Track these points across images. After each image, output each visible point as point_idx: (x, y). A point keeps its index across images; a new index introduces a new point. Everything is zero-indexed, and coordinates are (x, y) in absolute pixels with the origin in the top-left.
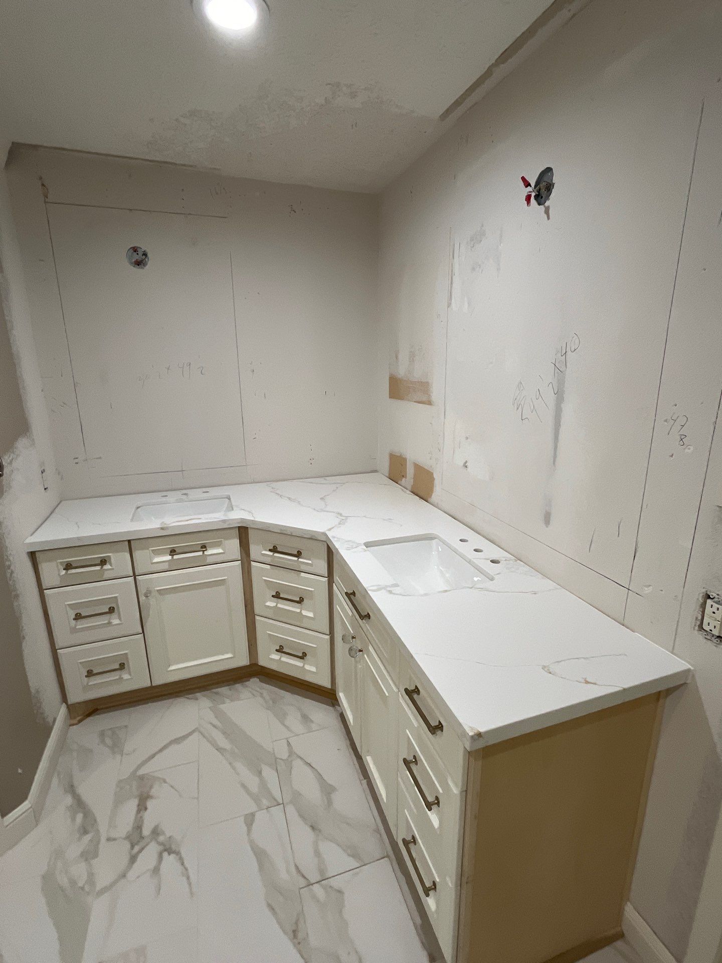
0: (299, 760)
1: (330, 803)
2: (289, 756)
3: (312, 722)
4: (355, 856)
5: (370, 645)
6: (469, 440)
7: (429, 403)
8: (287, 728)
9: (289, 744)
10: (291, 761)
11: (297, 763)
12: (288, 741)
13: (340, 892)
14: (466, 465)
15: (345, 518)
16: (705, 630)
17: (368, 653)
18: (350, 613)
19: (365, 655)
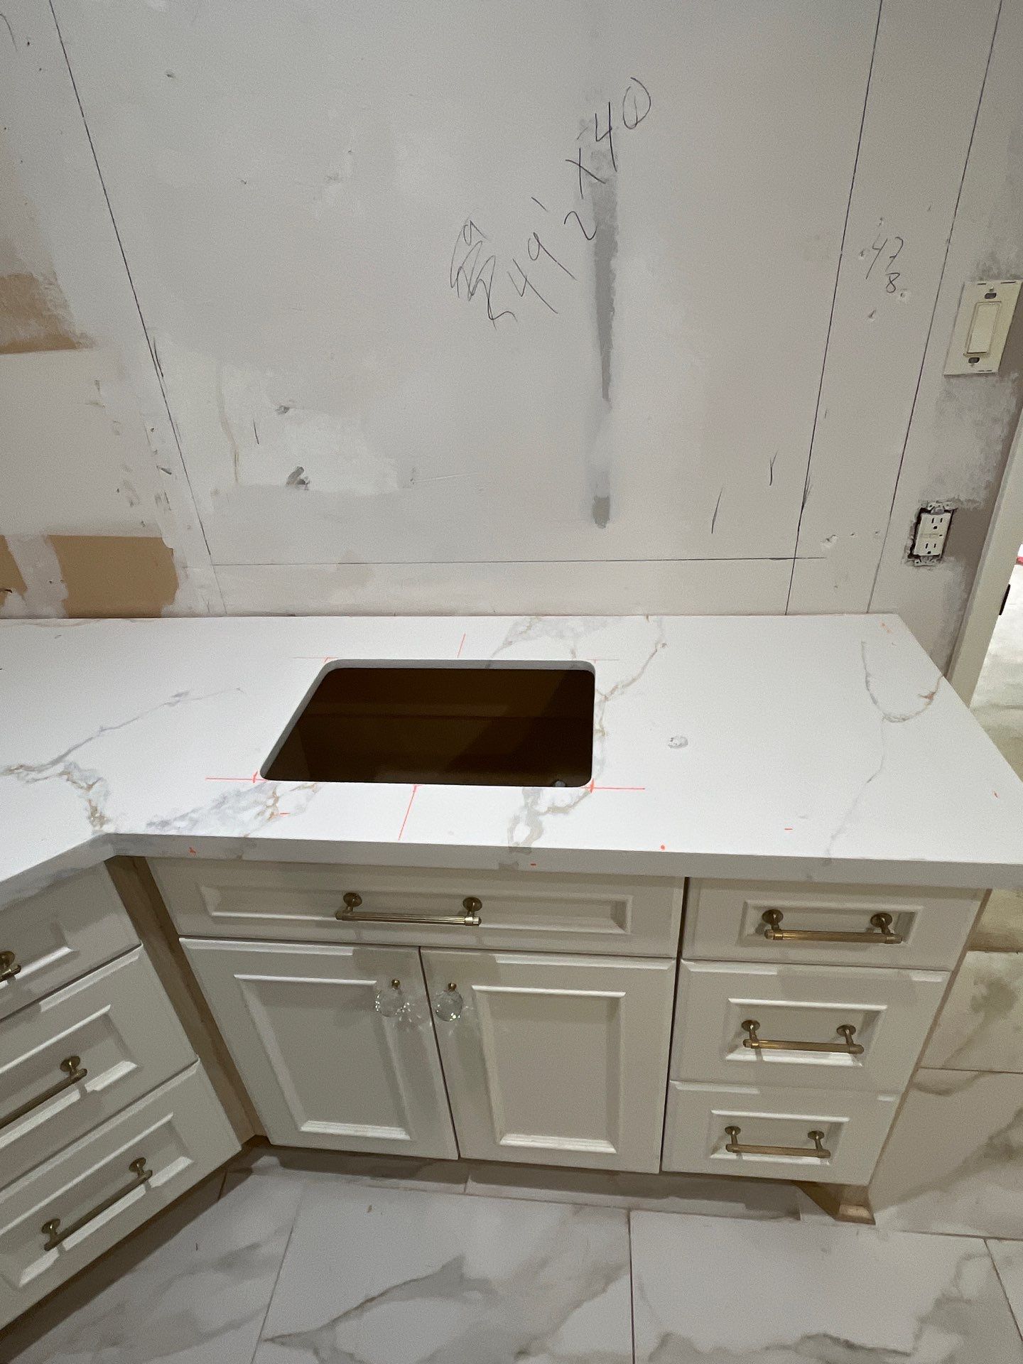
0: (342, 1327)
1: (483, 1286)
2: (316, 1352)
3: (254, 1247)
4: (608, 1276)
5: (497, 955)
6: (291, 412)
7: (62, 341)
8: (233, 1326)
9: (280, 1340)
10: (335, 1350)
11: (347, 1337)
12: (272, 1340)
13: (665, 1340)
14: (302, 476)
15: (60, 768)
16: (918, 557)
17: (494, 975)
18: (348, 951)
19: (477, 987)
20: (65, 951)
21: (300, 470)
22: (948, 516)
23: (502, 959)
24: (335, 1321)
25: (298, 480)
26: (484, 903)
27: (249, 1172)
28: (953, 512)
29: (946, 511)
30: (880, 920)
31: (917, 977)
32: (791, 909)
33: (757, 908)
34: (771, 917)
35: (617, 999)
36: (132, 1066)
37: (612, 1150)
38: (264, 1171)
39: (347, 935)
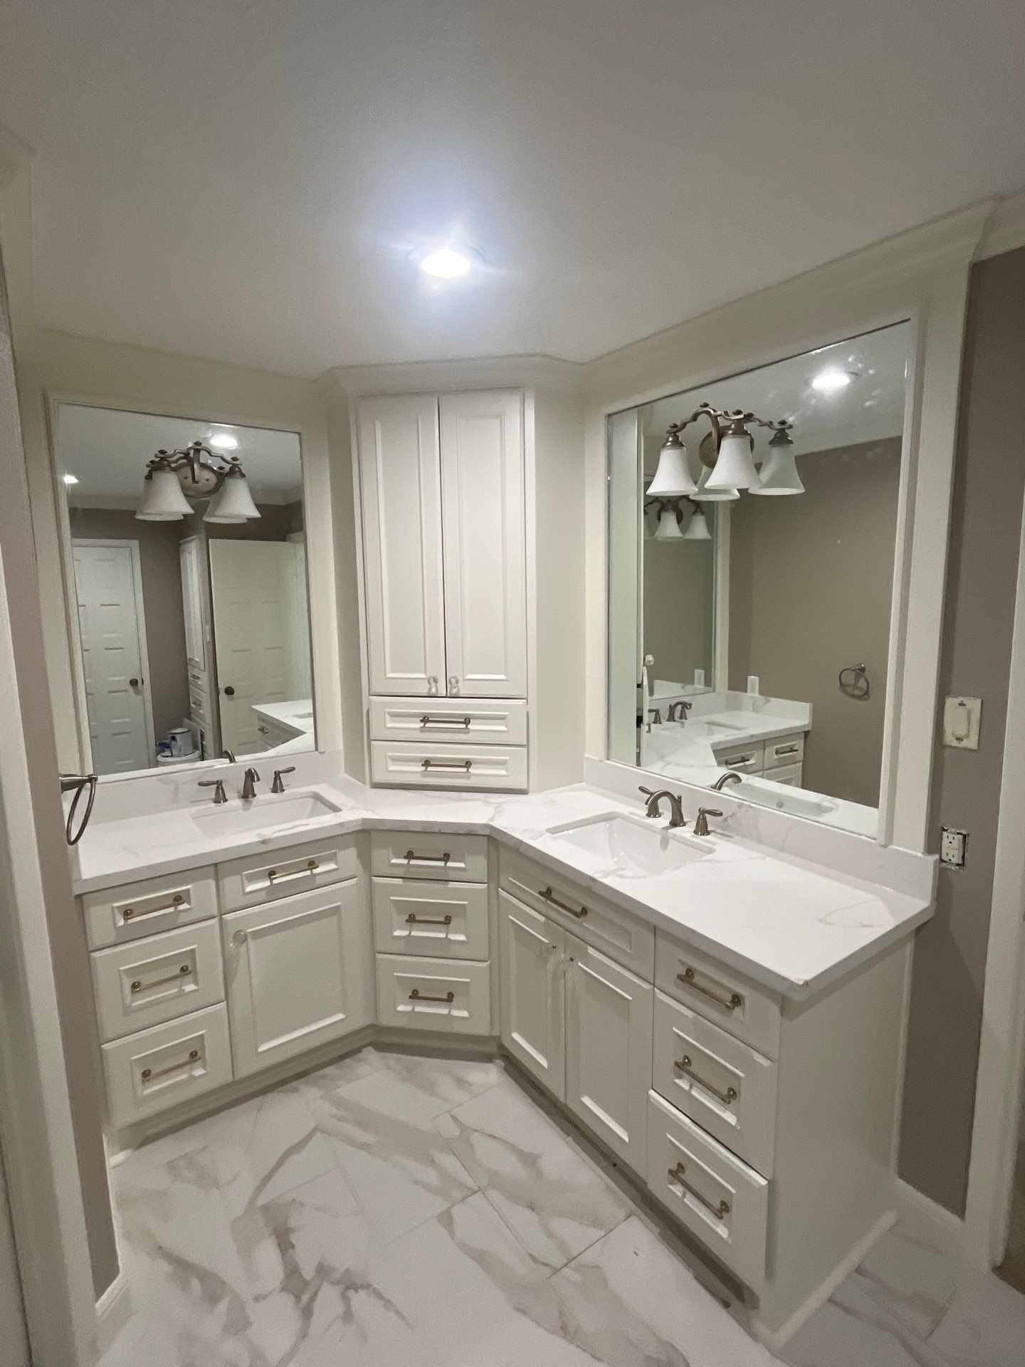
0: (477, 1134)
1: (539, 1174)
2: (461, 1132)
5: (588, 947)
8: (444, 1099)
9: (454, 1118)
10: (468, 1137)
11: (475, 1138)
12: (451, 1115)
13: (596, 1267)
17: (587, 959)
18: (542, 919)
19: (579, 964)
20: (462, 865)
23: (591, 951)
24: (476, 1131)
26: (589, 914)
29: (962, 834)
30: (737, 1000)
31: (756, 1056)
33: (685, 964)
34: (689, 974)
35: (629, 1001)
36: (465, 940)
37: (627, 1139)
38: (498, 1066)
39: (544, 909)
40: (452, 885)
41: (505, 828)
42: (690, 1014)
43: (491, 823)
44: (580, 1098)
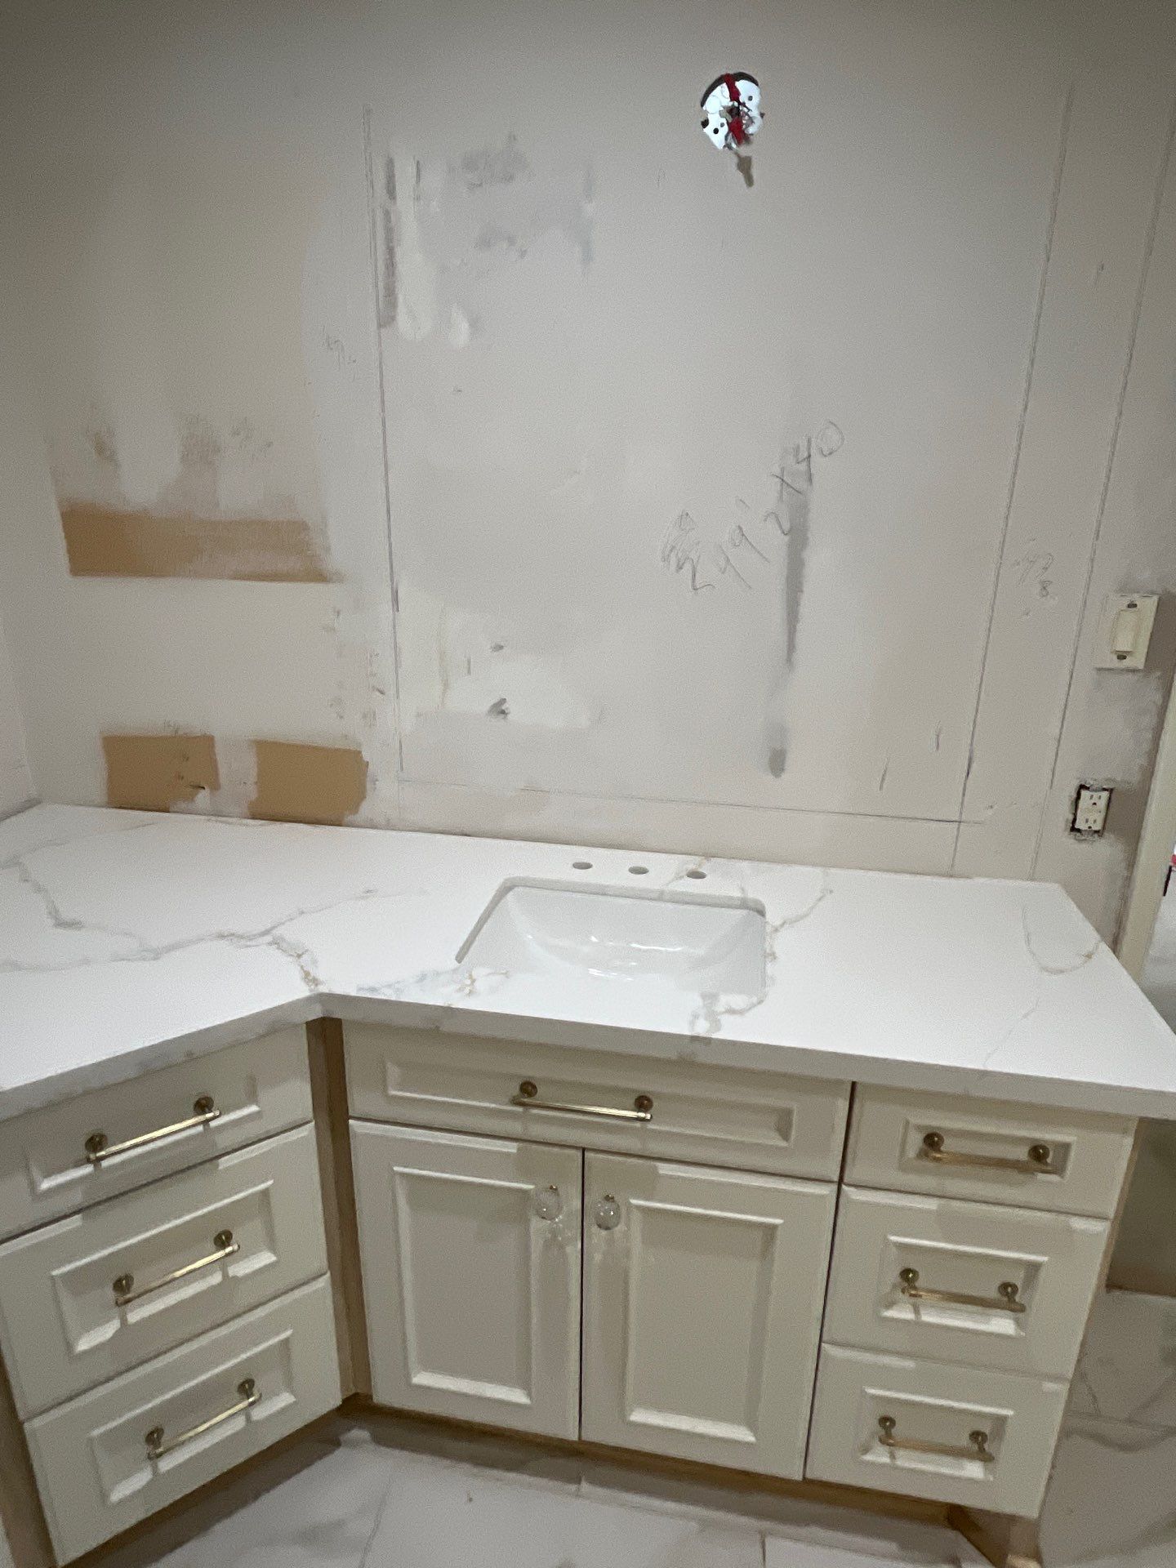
3: (340, 1524)
5: (659, 1165)
6: (504, 650)
14: (503, 708)
15: (269, 938)
16: (1079, 830)
17: (654, 1187)
18: (511, 1148)
19: (634, 1202)
20: (254, 1108)
21: (503, 701)
22: (1105, 795)
23: (665, 1169)
25: (499, 710)
26: (654, 1101)
27: (337, 1444)
28: (1111, 791)
29: (1105, 790)
30: (1038, 1153)
31: (1078, 1224)
32: (950, 1132)
33: (919, 1128)
34: (932, 1141)
35: (774, 1227)
36: (274, 1258)
37: (748, 1438)
38: (355, 1444)
39: (516, 1128)
40: (224, 1162)
41: (373, 990)
42: (932, 1204)
43: (323, 989)
44: (624, 1416)
